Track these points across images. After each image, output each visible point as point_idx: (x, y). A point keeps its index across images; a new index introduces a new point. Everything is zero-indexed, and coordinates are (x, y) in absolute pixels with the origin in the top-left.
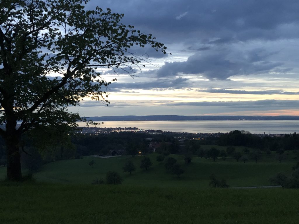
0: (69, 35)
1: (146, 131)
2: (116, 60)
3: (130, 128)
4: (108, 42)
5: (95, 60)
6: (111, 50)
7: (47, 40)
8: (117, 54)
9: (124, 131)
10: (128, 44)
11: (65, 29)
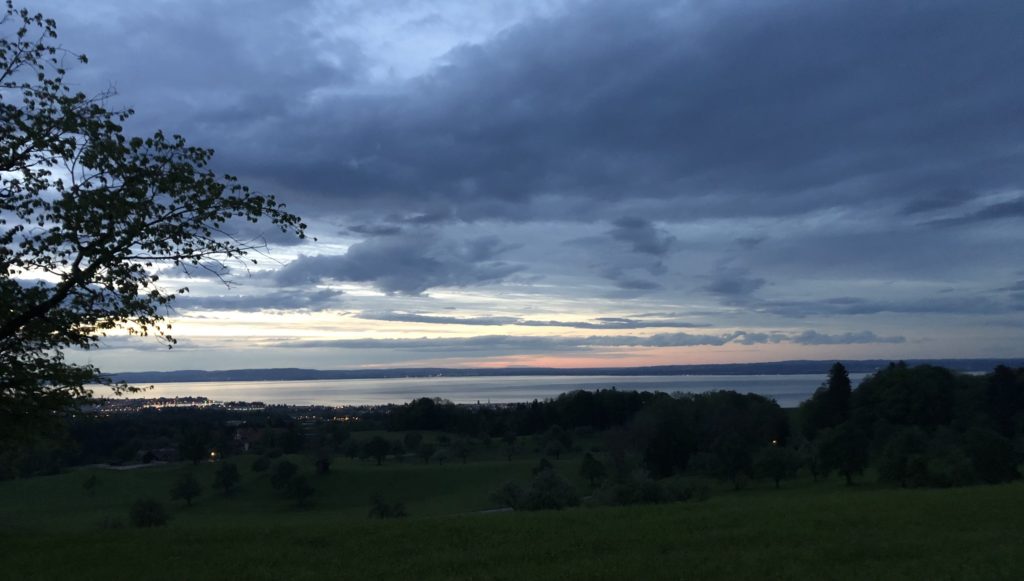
0: (82, 188)
1: (227, 404)
2: (193, 248)
3: (190, 400)
4: (172, 208)
5: (144, 246)
6: (181, 226)
7: (17, 195)
8: (194, 235)
9: (173, 405)
10: (220, 213)
11: (72, 173)
